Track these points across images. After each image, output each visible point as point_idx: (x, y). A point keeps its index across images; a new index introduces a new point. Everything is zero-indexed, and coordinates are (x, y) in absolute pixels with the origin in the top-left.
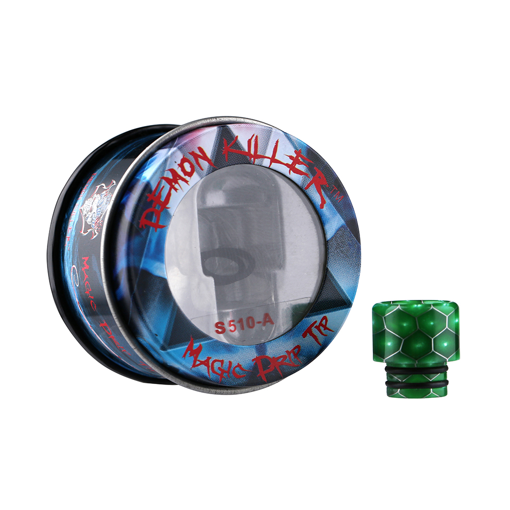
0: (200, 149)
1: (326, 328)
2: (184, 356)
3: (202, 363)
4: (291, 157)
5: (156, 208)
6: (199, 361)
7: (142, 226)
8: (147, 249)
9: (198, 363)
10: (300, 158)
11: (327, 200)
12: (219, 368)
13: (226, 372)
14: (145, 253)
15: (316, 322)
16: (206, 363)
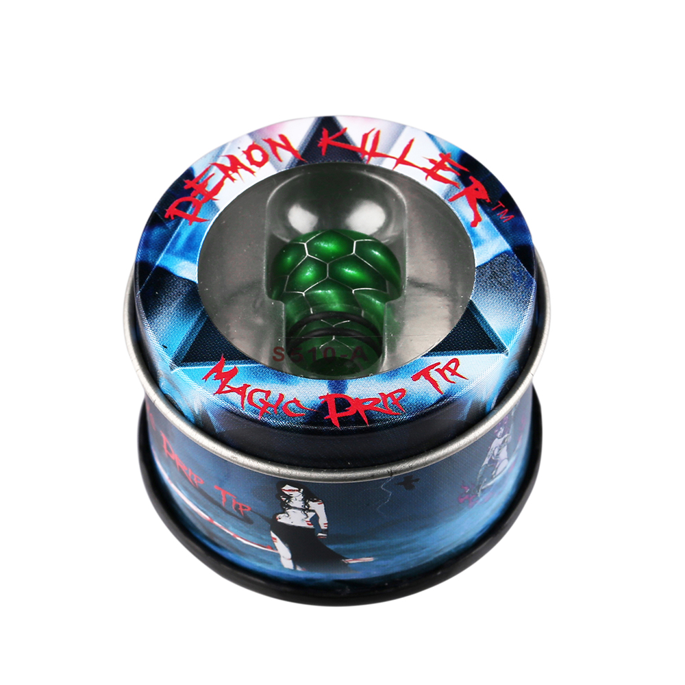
0: (283, 137)
1: (454, 373)
2: (206, 378)
3: (233, 390)
4: (432, 161)
5: (197, 198)
6: (229, 387)
7: (170, 217)
8: (172, 243)
9: (226, 389)
10: (446, 163)
11: (485, 218)
12: (261, 400)
13: (271, 406)
14: (167, 247)
15: (439, 364)
16: (241, 391)
